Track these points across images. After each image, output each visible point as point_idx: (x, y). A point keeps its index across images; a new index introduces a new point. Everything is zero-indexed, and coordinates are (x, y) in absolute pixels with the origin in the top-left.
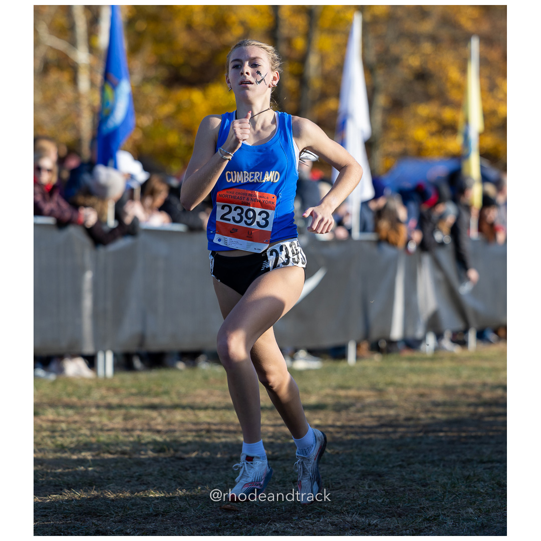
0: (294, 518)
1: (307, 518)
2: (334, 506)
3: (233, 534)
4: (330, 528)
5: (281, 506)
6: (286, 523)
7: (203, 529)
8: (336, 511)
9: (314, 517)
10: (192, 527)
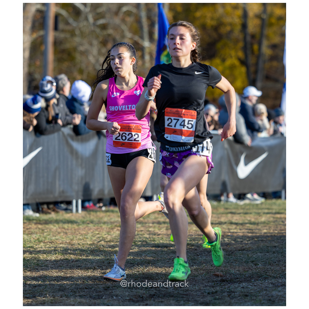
0: (252, 280)
1: (259, 280)
2: (273, 274)
3: (221, 288)
4: (271, 286)
5: (246, 274)
6: (248, 283)
7: (206, 286)
8: (273, 277)
9: (263, 280)
10: (200, 285)
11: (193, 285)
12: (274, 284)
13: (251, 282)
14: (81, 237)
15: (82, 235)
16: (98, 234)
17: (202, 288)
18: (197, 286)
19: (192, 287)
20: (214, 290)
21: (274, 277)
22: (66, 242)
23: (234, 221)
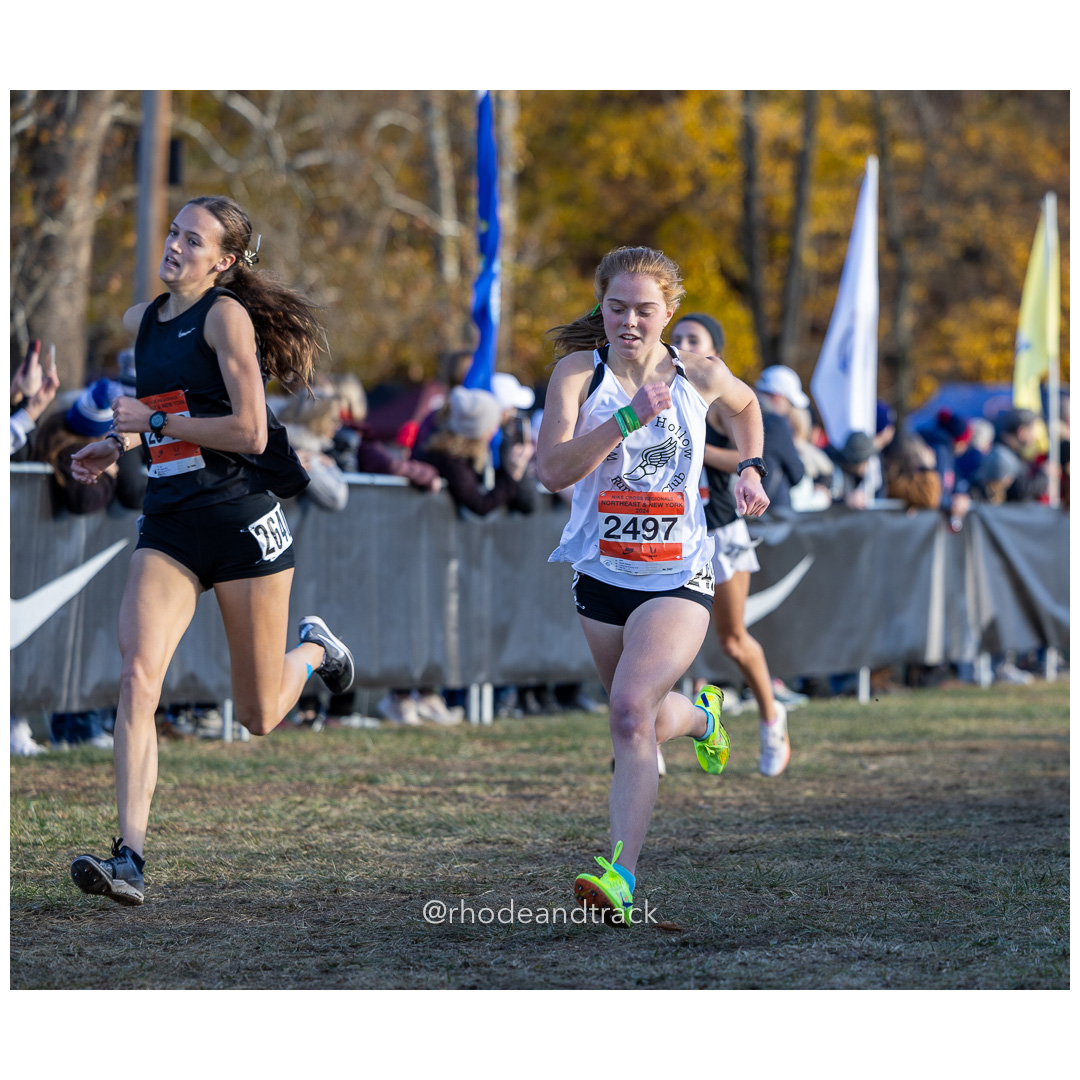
0: (772, 943)
1: (791, 942)
2: (834, 924)
3: (676, 967)
4: (828, 958)
5: (752, 924)
6: (759, 950)
7: (631, 960)
8: (835, 931)
9: (803, 941)
10: (613, 956)
11: (591, 958)
12: (836, 953)
13: (767, 946)
14: (249, 814)
15: (251, 805)
16: (301, 803)
17: (619, 966)
18: (605, 961)
19: (590, 964)
20: (654, 973)
21: (838, 933)
22: (204, 830)
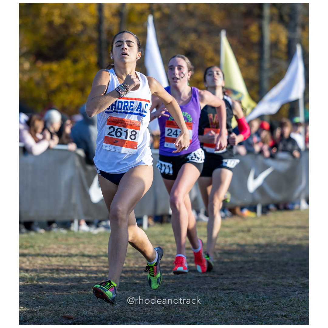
21: (134, 320)
23: (86, 253)
